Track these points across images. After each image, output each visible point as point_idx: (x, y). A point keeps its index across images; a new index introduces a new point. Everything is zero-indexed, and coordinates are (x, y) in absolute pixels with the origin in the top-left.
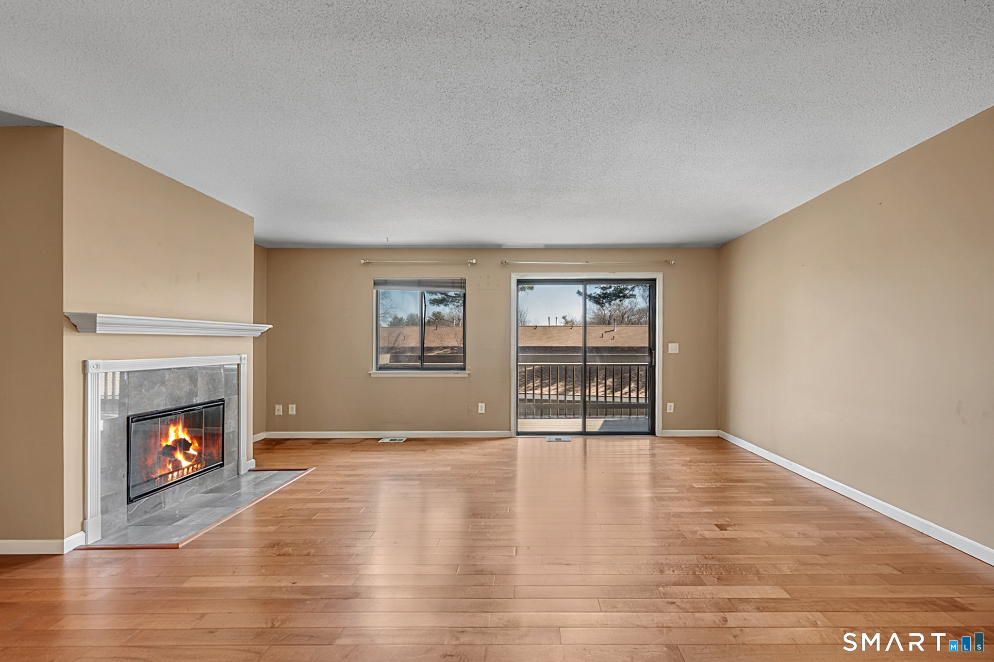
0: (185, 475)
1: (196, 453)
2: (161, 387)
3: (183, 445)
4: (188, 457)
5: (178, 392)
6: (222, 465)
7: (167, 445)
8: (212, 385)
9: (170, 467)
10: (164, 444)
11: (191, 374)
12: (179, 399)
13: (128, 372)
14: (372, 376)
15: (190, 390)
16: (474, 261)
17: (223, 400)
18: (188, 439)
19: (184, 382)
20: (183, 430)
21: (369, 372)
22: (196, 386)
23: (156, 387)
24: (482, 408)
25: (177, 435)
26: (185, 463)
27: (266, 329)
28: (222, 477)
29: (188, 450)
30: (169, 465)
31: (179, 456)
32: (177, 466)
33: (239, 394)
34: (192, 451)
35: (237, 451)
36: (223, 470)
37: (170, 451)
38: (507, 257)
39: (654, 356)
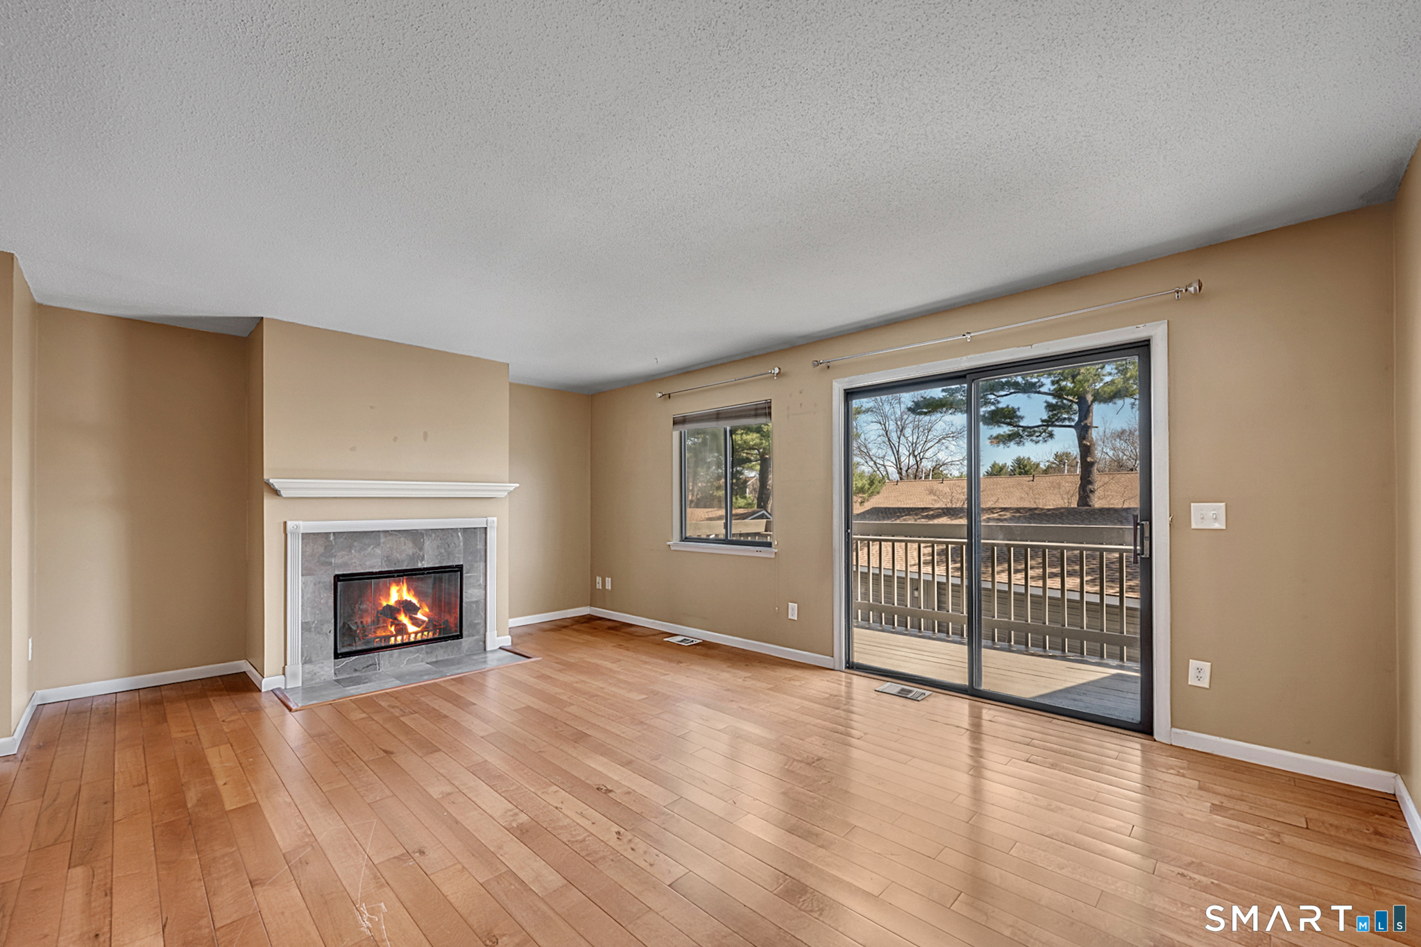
0: (412, 639)
1: (426, 619)
2: (375, 549)
3: (409, 608)
4: (415, 622)
5: (398, 555)
6: (460, 636)
7: (388, 605)
8: (445, 549)
9: (393, 629)
10: (385, 604)
11: (416, 536)
12: (399, 561)
13: (334, 533)
14: (672, 548)
15: (413, 554)
16: (776, 370)
17: (460, 566)
18: (415, 601)
19: (405, 544)
20: (410, 593)
21: (668, 543)
22: (421, 549)
23: (369, 549)
24: (793, 611)
25: (400, 595)
26: (412, 628)
27: (512, 489)
28: (459, 649)
29: (416, 614)
30: (391, 626)
31: (403, 618)
32: (401, 629)
33: (486, 561)
34: (420, 616)
35: (483, 624)
36: (461, 643)
37: (391, 612)
38: (823, 355)
39: (1147, 534)
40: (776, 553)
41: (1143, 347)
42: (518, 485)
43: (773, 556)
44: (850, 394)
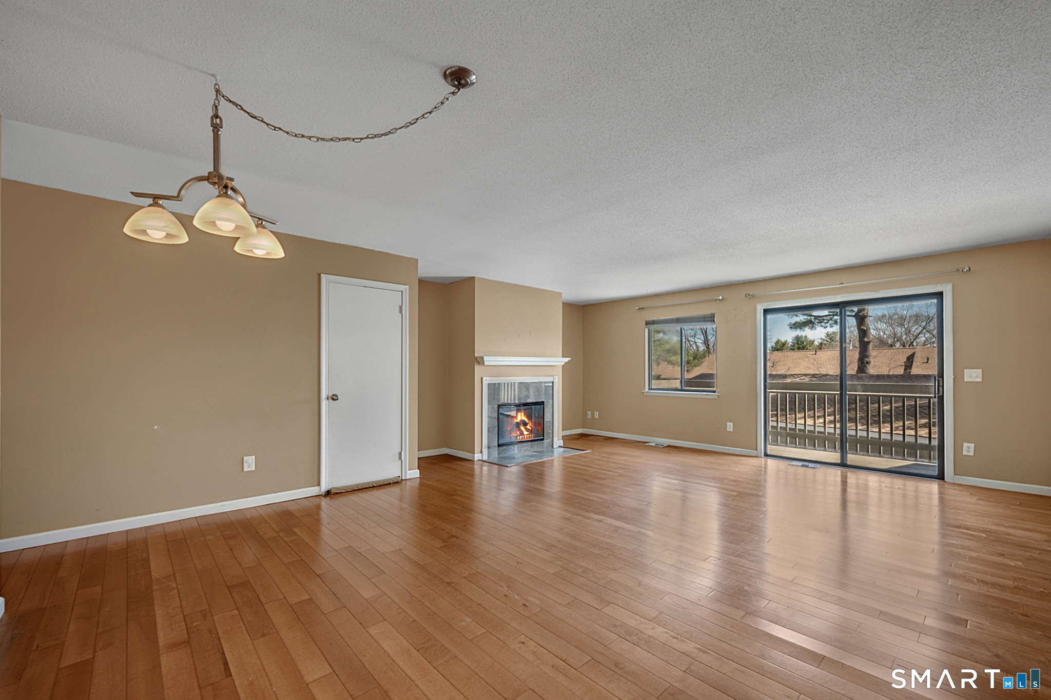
0: (525, 439)
1: (530, 428)
2: (512, 392)
3: (525, 424)
4: (527, 430)
5: (521, 395)
6: (543, 439)
8: (537, 392)
9: (518, 433)
10: (516, 421)
11: (527, 386)
12: (522, 398)
13: (498, 383)
14: (645, 394)
15: (527, 395)
16: (721, 298)
17: (543, 402)
18: (526, 420)
19: (524, 390)
20: (524, 416)
21: (643, 391)
22: (529, 392)
23: (510, 392)
24: (730, 427)
25: (521, 418)
26: (525, 433)
27: (567, 361)
28: (543, 446)
30: (518, 431)
32: (522, 433)
33: (553, 399)
34: (528, 427)
35: (551, 433)
36: (543, 443)
37: (518, 425)
38: (751, 290)
39: (941, 384)
40: (718, 396)
41: (939, 295)
42: (570, 359)
43: (716, 397)
44: (766, 311)
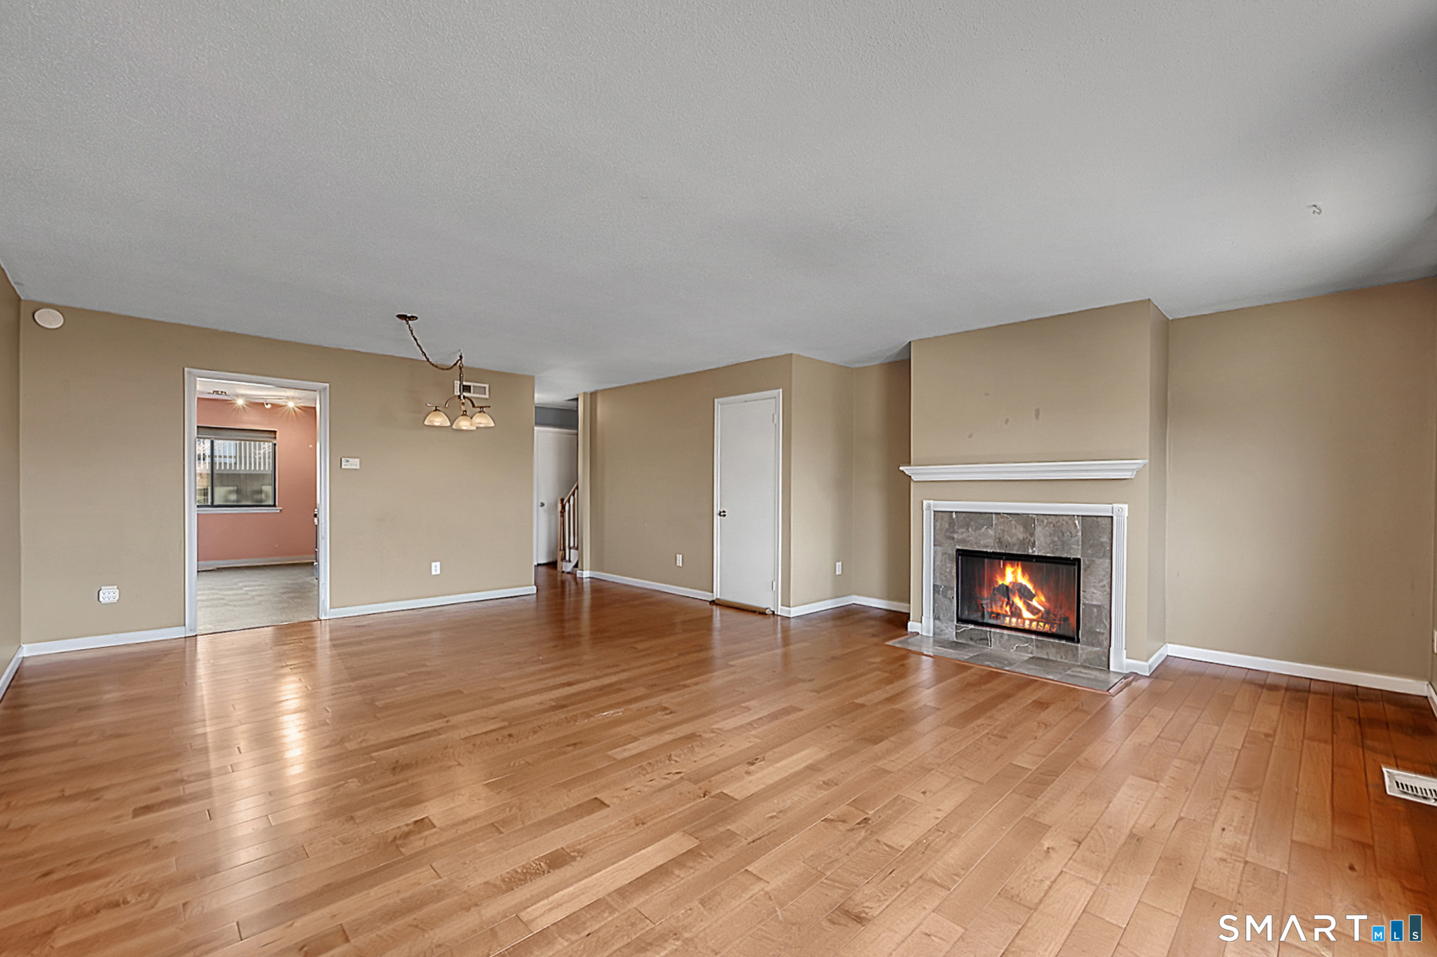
0: (1027, 626)
1: (1041, 608)
2: (989, 530)
3: (1024, 593)
4: (1032, 610)
5: (1009, 538)
6: (1076, 640)
7: (1003, 584)
8: (1059, 538)
9: (1008, 610)
10: (1000, 582)
11: (1027, 521)
12: (1010, 544)
13: (956, 512)
15: (1024, 539)
17: (1079, 560)
18: (1030, 586)
19: (1016, 528)
20: (1025, 578)
22: (1032, 535)
23: (983, 529)
25: (1015, 577)
26: (1026, 614)
28: (1075, 653)
29: (1031, 601)
30: (1006, 606)
31: (1018, 602)
32: (1016, 613)
33: (1110, 558)
34: (1034, 603)
35: (1106, 636)
36: (1076, 647)
37: (1006, 591)
